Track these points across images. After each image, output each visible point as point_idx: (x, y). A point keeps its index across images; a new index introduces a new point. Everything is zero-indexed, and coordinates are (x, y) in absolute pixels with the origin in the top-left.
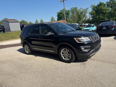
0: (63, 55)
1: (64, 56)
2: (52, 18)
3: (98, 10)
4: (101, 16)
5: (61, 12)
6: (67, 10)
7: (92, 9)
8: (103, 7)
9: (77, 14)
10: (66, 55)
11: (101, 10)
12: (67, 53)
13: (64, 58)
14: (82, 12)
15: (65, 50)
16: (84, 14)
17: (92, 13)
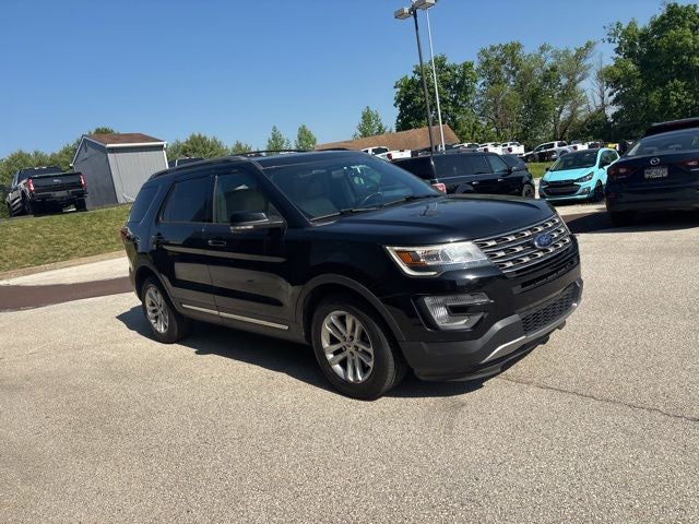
0: (336, 347)
1: (341, 357)
2: (367, 117)
3: (653, 52)
4: (676, 89)
5: (417, 78)
6: (459, 63)
7: (618, 51)
8: (688, 31)
9: (520, 87)
10: (347, 353)
11: (674, 51)
12: (352, 338)
13: (338, 368)
14: (553, 69)
15: (342, 319)
16: (564, 81)
17: (618, 72)
